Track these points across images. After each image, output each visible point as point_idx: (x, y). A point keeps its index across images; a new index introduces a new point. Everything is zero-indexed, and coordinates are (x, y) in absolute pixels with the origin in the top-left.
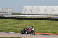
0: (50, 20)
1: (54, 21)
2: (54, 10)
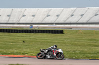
0: (17, 32)
1: (24, 34)
2: (24, 16)
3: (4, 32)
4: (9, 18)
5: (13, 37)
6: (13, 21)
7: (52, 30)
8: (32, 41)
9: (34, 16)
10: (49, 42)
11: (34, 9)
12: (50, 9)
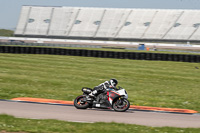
0: (113, 57)
1: (127, 62)
2: (127, 24)
3: (86, 55)
4: (98, 28)
5: (104, 67)
6: (105, 33)
7: (184, 56)
8: (143, 77)
9: (147, 24)
10: (176, 79)
11: (149, 10)
12: (181, 11)
